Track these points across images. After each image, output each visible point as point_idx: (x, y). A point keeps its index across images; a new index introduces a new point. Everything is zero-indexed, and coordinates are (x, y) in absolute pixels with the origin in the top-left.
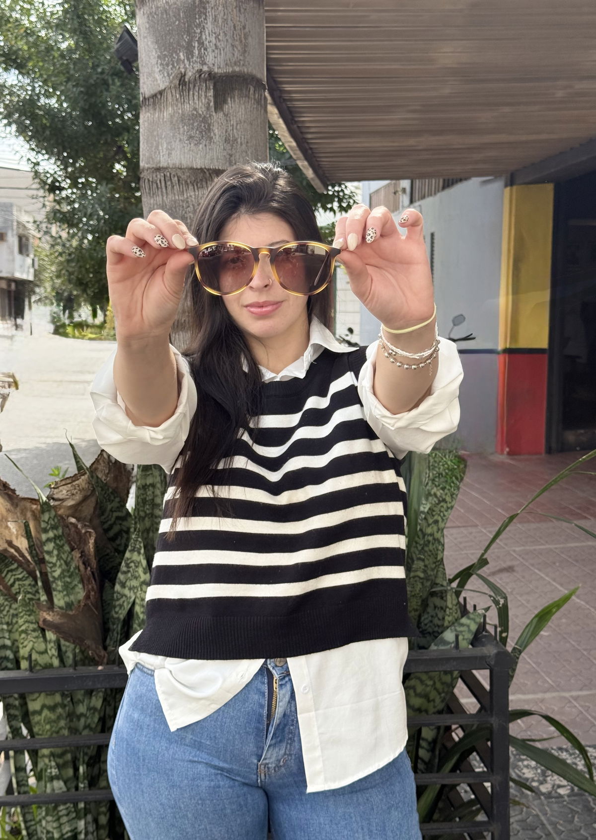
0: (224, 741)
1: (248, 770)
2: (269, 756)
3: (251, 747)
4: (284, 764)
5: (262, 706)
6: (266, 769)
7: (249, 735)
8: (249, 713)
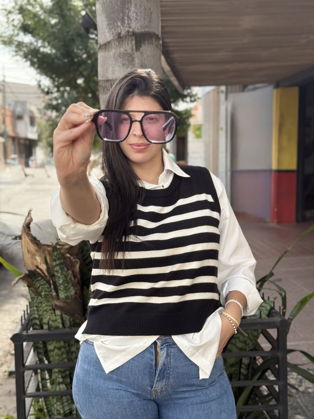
0: (133, 379)
1: (146, 393)
2: (157, 386)
3: (147, 382)
4: (165, 390)
5: (152, 360)
6: (156, 392)
7: (146, 375)
8: (145, 364)
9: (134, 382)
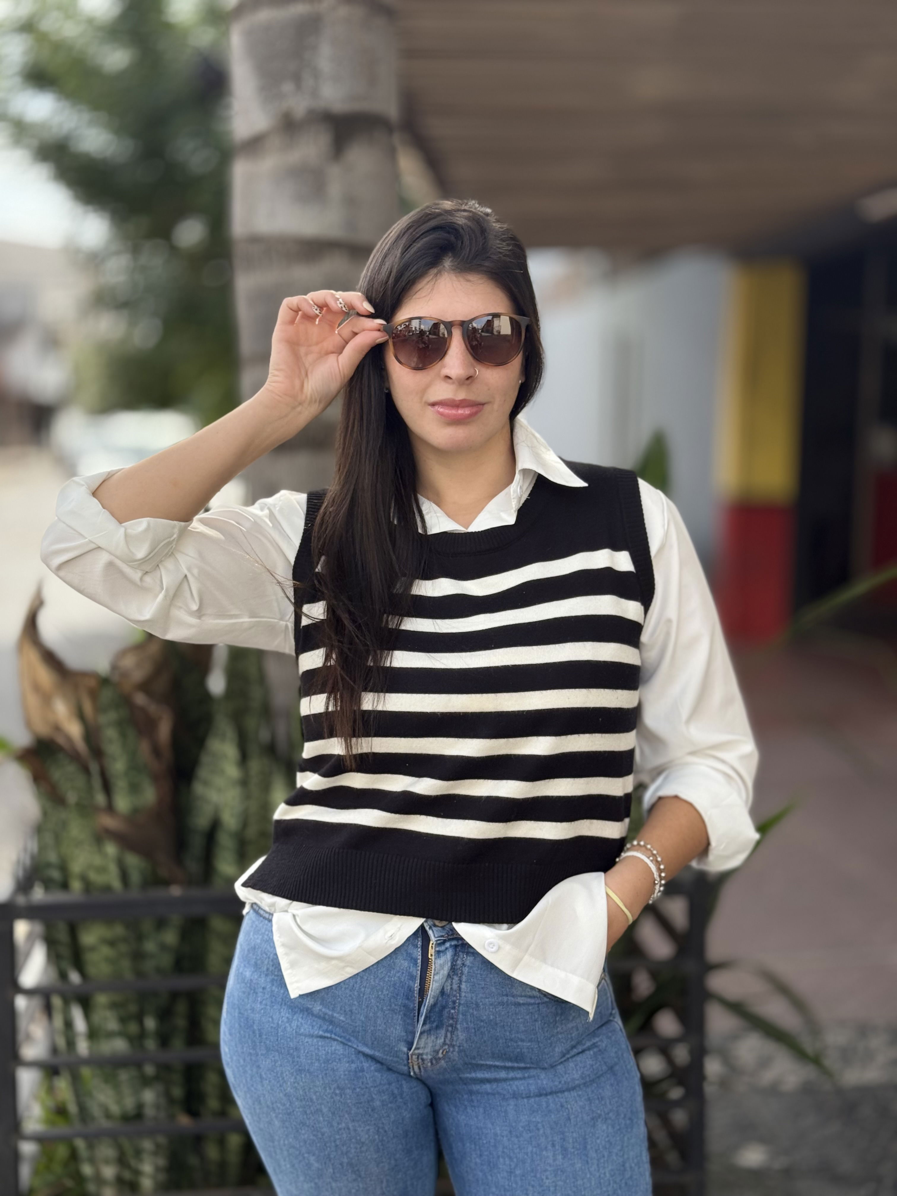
3: (397, 1030)
5: (413, 978)
6: (420, 1060)
7: (396, 1014)
8: (395, 984)
9: (364, 1025)
